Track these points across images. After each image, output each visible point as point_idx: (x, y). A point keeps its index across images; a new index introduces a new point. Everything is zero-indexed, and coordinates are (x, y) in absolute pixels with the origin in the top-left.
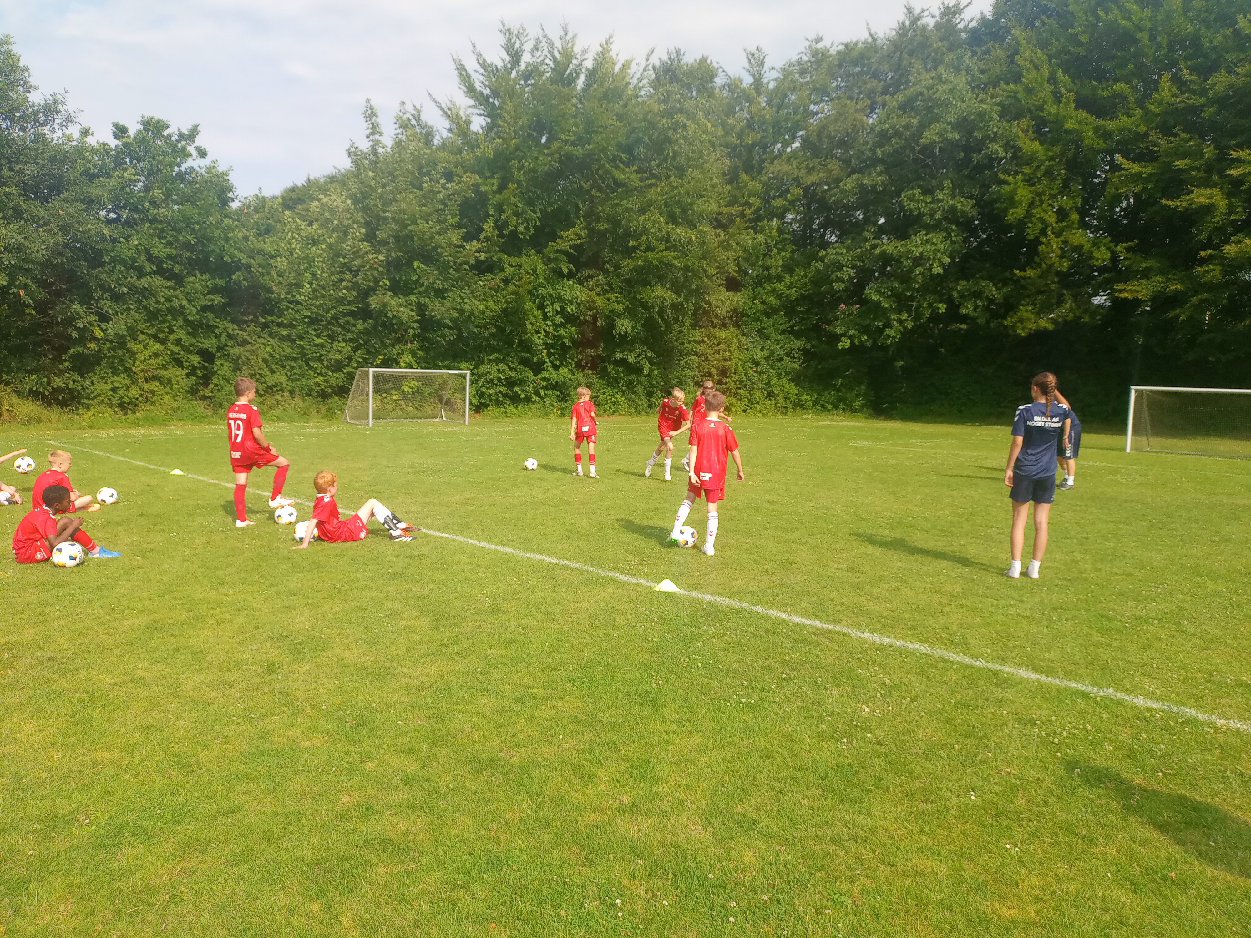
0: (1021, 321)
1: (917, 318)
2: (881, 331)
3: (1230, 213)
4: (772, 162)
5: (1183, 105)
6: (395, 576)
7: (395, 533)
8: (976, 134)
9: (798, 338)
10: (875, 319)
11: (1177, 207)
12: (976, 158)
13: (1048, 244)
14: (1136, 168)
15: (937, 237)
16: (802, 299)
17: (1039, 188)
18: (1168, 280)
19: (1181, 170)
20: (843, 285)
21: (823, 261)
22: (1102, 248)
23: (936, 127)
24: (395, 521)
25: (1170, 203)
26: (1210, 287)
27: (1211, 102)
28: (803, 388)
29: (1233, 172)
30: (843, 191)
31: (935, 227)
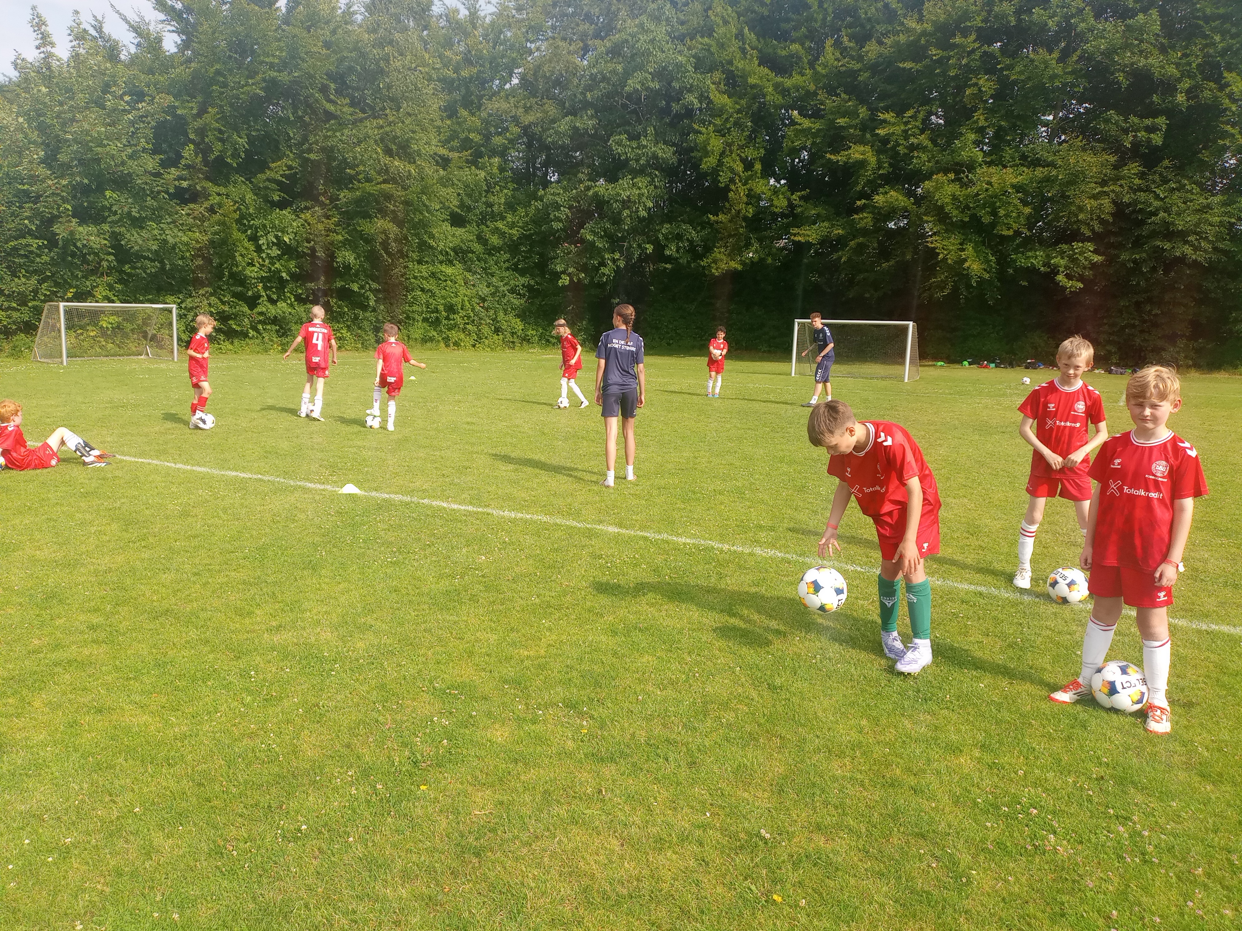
0: (715, 261)
1: (628, 258)
2: (597, 269)
3: (879, 168)
4: (490, 99)
5: (844, 68)
6: (86, 495)
7: (87, 460)
8: (673, 84)
9: (522, 275)
10: (591, 258)
11: (838, 161)
12: (675, 107)
13: (736, 191)
14: (806, 123)
15: (642, 181)
16: (524, 238)
17: (729, 139)
18: (833, 225)
19: (842, 127)
20: (561, 225)
21: (542, 201)
22: (781, 196)
23: (639, 75)
24: (88, 449)
25: (832, 157)
26: (864, 232)
27: (866, 68)
28: (529, 324)
29: (881, 132)
30: (557, 133)
31: (641, 172)
